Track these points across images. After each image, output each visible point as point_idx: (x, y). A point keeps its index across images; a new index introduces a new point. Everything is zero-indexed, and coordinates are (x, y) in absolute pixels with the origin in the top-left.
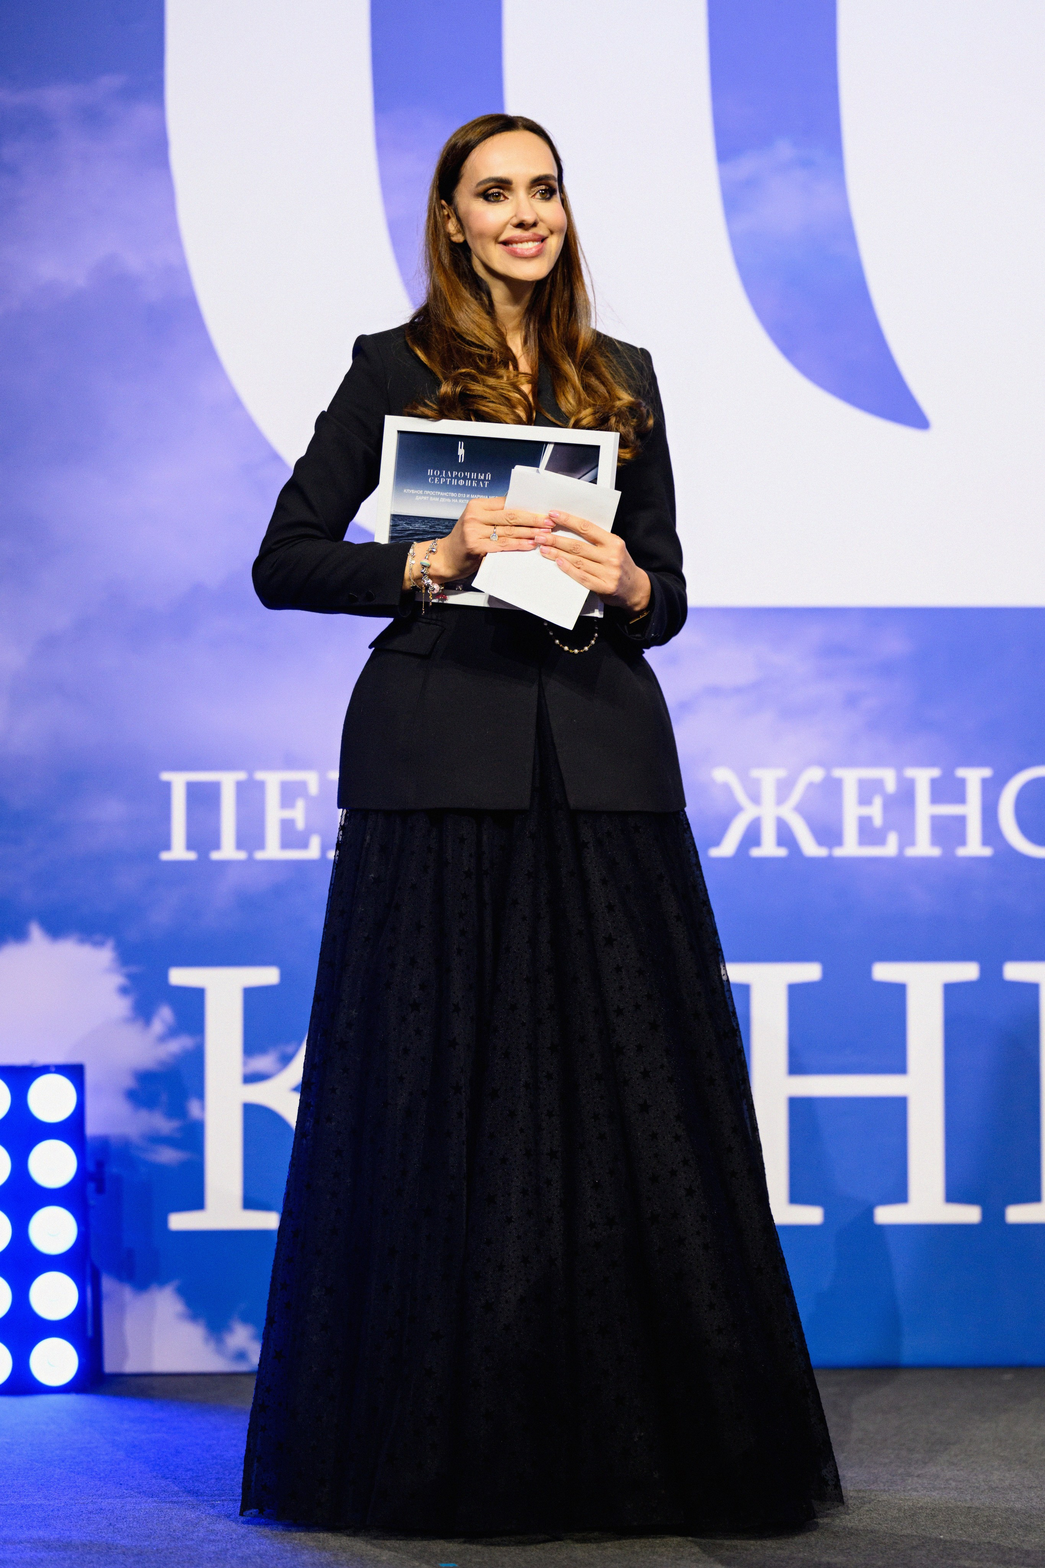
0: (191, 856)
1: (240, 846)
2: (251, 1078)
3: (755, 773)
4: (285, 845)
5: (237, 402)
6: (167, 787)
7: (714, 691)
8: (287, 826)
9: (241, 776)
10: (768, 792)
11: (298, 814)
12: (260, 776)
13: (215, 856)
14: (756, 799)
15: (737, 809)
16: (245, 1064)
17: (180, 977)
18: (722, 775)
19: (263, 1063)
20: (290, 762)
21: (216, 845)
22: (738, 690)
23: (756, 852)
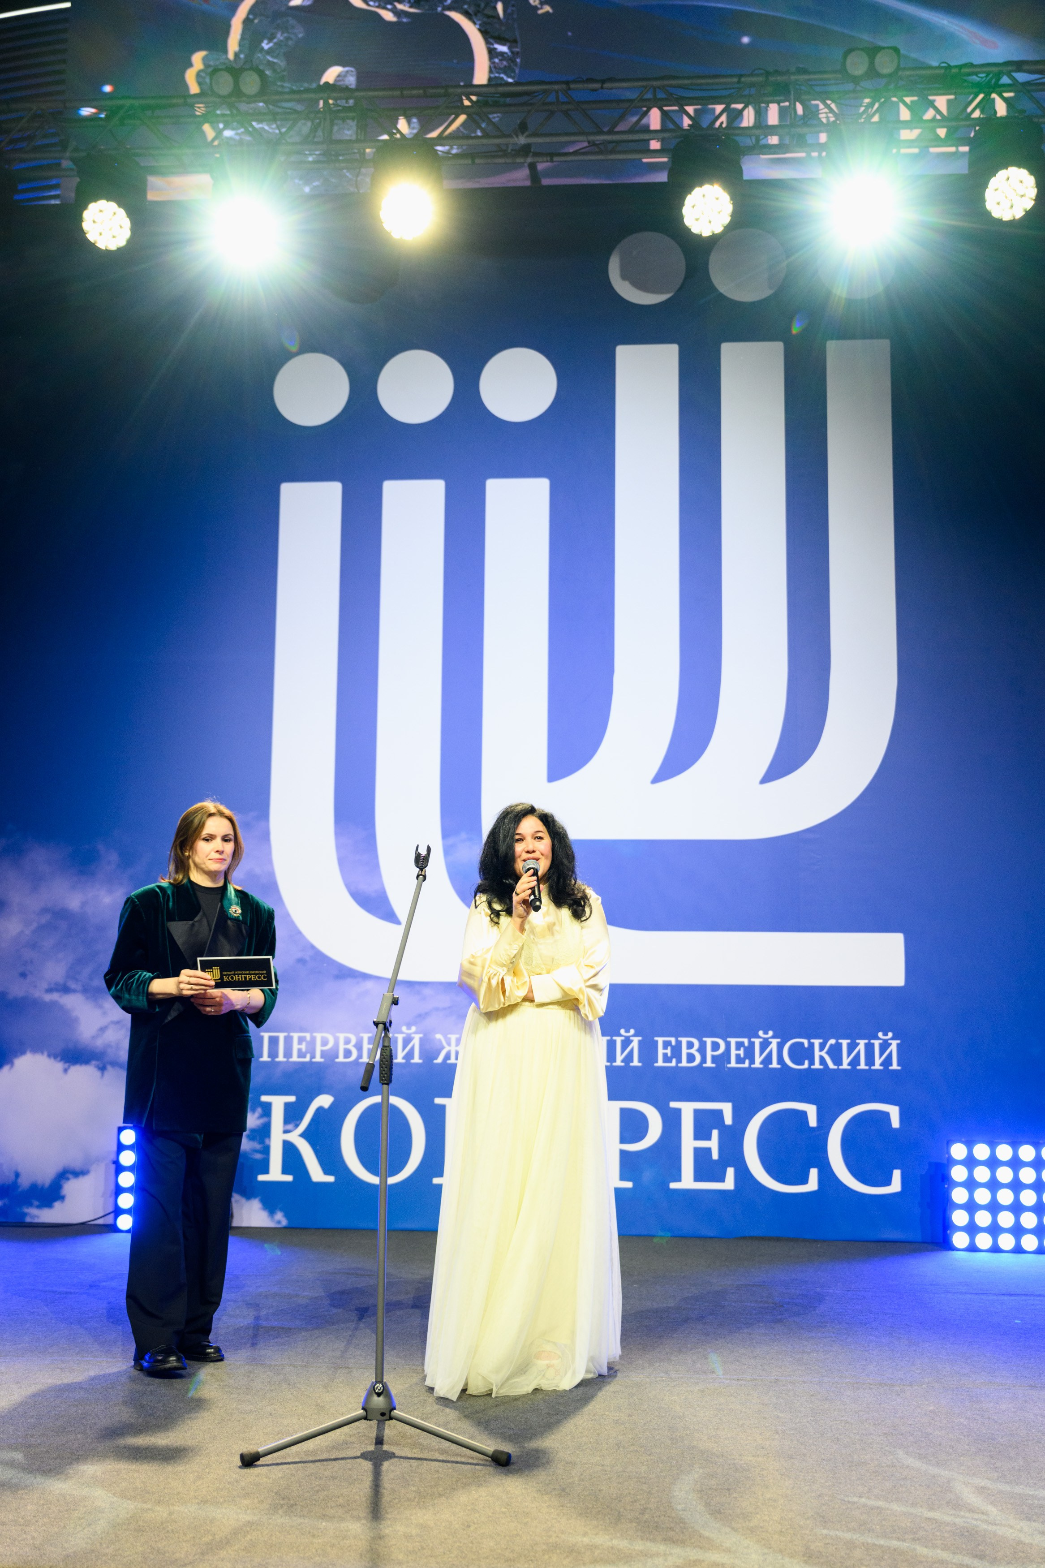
0: (269, 1059)
1: (285, 1057)
2: (286, 1132)
3: (449, 1036)
4: (299, 1056)
5: (288, 915)
6: (262, 1037)
7: (437, 1009)
8: (300, 1050)
9: (286, 1034)
10: (453, 1042)
11: (303, 1047)
12: (292, 1034)
13: (277, 1060)
14: (449, 1044)
15: (443, 1048)
16: (284, 1126)
17: (264, 1098)
18: (439, 1036)
19: (289, 1127)
20: (302, 1030)
21: (277, 1056)
22: (445, 1009)
23: (449, 1062)
